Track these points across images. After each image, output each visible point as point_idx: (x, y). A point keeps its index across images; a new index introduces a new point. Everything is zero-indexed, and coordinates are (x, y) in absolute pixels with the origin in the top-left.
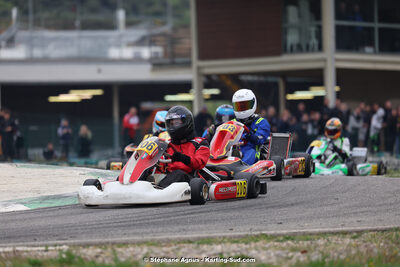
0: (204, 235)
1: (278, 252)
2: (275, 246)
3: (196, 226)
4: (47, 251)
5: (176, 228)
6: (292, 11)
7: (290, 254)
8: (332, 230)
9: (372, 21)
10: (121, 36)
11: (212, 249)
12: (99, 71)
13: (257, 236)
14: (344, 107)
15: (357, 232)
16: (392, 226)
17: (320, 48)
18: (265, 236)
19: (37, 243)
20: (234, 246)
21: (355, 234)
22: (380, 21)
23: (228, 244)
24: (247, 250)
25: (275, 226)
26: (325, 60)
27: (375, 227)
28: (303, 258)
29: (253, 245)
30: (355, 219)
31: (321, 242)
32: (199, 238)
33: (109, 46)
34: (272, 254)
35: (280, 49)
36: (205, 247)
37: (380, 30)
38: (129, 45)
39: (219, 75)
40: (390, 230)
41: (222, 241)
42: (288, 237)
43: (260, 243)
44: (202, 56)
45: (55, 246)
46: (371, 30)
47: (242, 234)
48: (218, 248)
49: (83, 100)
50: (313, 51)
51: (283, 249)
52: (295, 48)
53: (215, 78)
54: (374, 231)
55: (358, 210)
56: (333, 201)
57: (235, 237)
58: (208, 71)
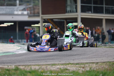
0: (52, 63)
1: (76, 68)
2: (74, 66)
3: (49, 61)
4: (8, 67)
5: (44, 61)
7: (80, 68)
8: (89, 62)
9: (91, 4)
10: (18, 8)
11: (56, 67)
12: (13, 18)
13: (68, 63)
15: (97, 62)
16: (106, 61)
17: (76, 12)
18: (70, 63)
19: (5, 65)
20: (62, 66)
21: (96, 63)
22: (94, 4)
23: (61, 66)
24: (66, 67)
25: (72, 61)
26: (78, 15)
27: (102, 61)
28: (83, 70)
29: (68, 66)
30: (95, 59)
31: (87, 65)
32: (51, 64)
33: (14, 11)
34: (74, 68)
35: (65, 12)
36: (54, 66)
37: (94, 6)
38: (20, 10)
39: (47, 19)
40: (106, 62)
41: (58, 65)
42: (77, 64)
43: (70, 65)
44: (43, 14)
45: (10, 65)
46: (91, 6)
47: (64, 63)
48: (58, 66)
49: (8, 26)
50: (74, 12)
51: (77, 67)
52: (69, 11)
53: (46, 20)
54: (102, 62)
55: (95, 57)
56: (87, 54)
57: (62, 63)
58: (44, 18)
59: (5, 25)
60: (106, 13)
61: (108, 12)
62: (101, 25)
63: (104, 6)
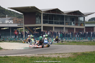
6: (37, 18)
12: (8, 25)
14: (44, 31)
17: (41, 23)
26: (41, 25)
35: (35, 23)
44: (24, 24)
46: (48, 21)
52: (37, 23)
58: (25, 26)
59: (5, 28)
60: (54, 24)
61: (55, 23)
62: (52, 30)
63: (54, 21)
